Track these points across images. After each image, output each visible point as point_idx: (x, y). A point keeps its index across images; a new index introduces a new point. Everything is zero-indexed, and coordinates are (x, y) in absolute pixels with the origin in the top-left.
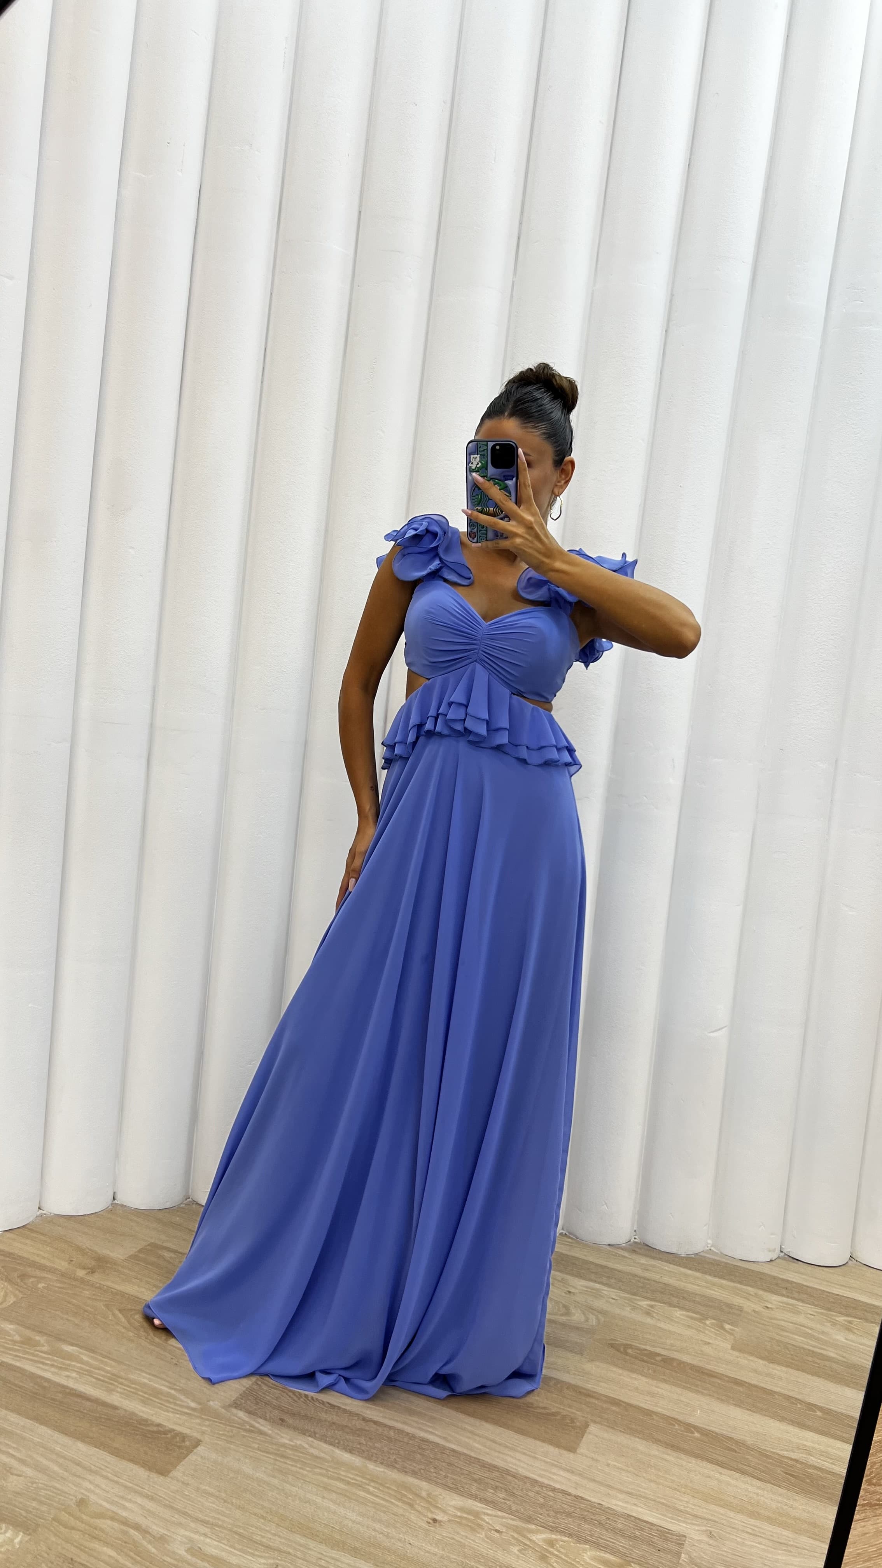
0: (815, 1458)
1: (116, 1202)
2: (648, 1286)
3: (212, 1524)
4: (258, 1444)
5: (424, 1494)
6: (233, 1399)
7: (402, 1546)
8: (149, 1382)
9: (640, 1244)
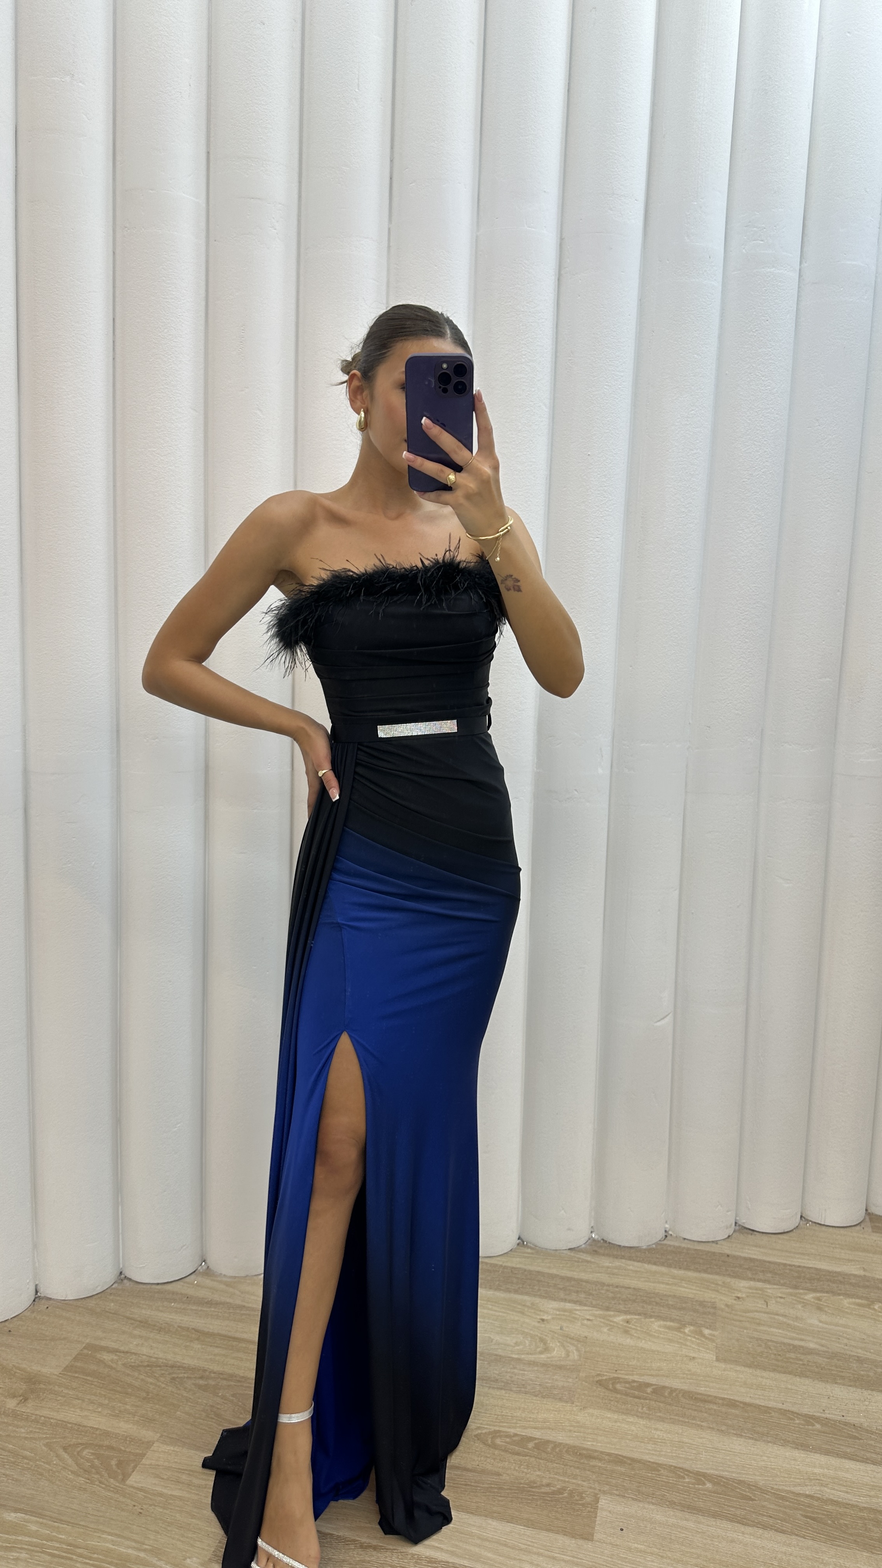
9: (599, 1241)
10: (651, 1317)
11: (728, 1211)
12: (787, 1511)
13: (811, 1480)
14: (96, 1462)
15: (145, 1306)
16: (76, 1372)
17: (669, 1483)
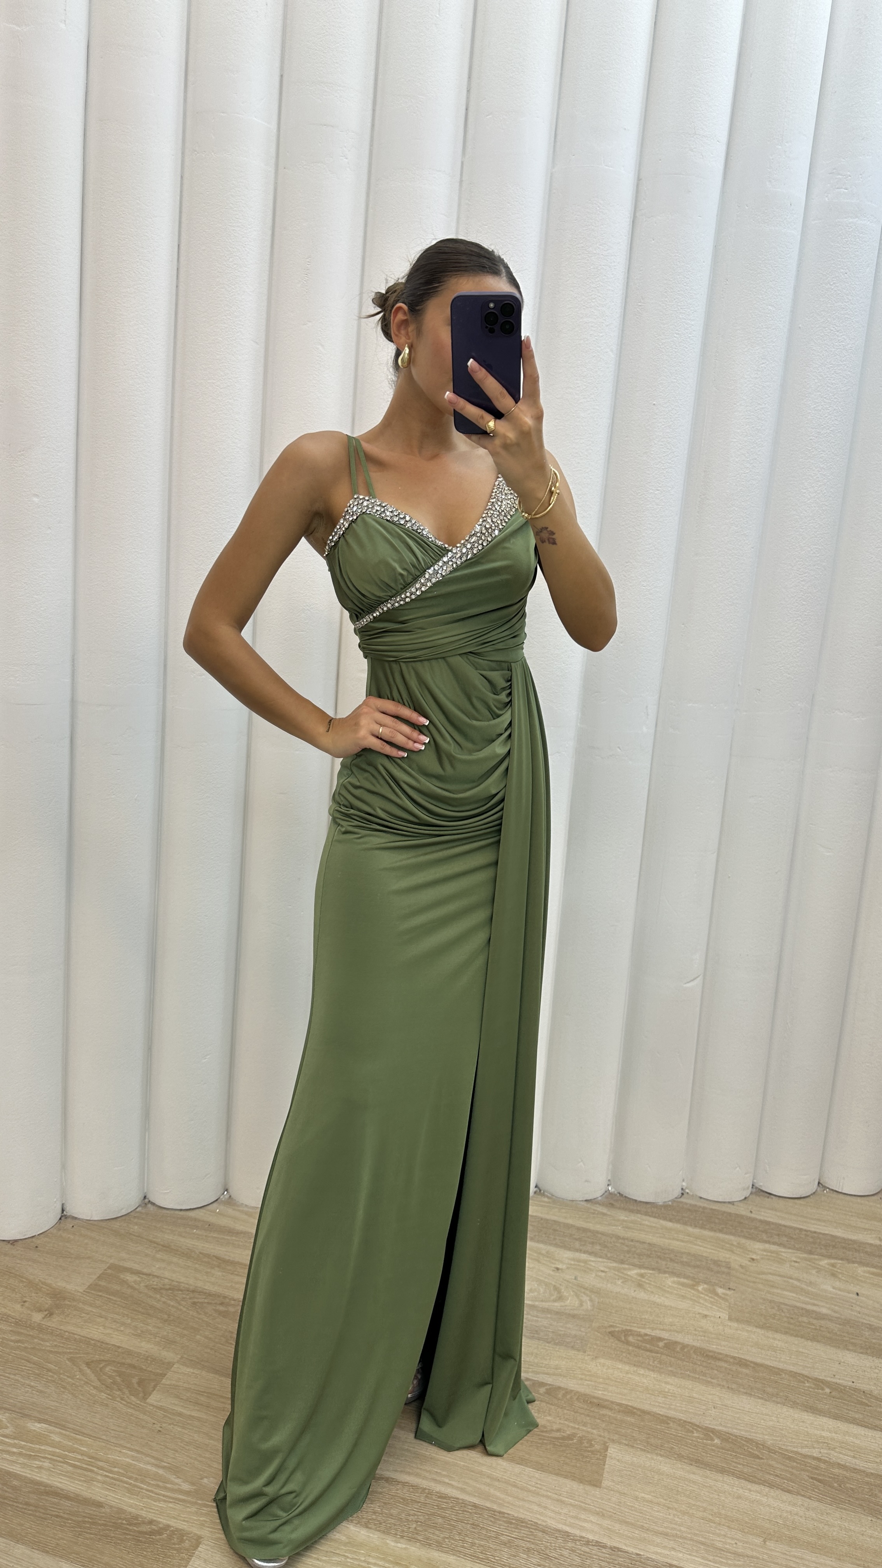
1: (66, 1213)
9: (615, 1195)
10: (665, 1272)
11: (746, 1174)
12: (794, 1471)
13: (818, 1442)
14: (118, 1379)
15: (168, 1231)
16: (100, 1291)
17: (677, 1436)
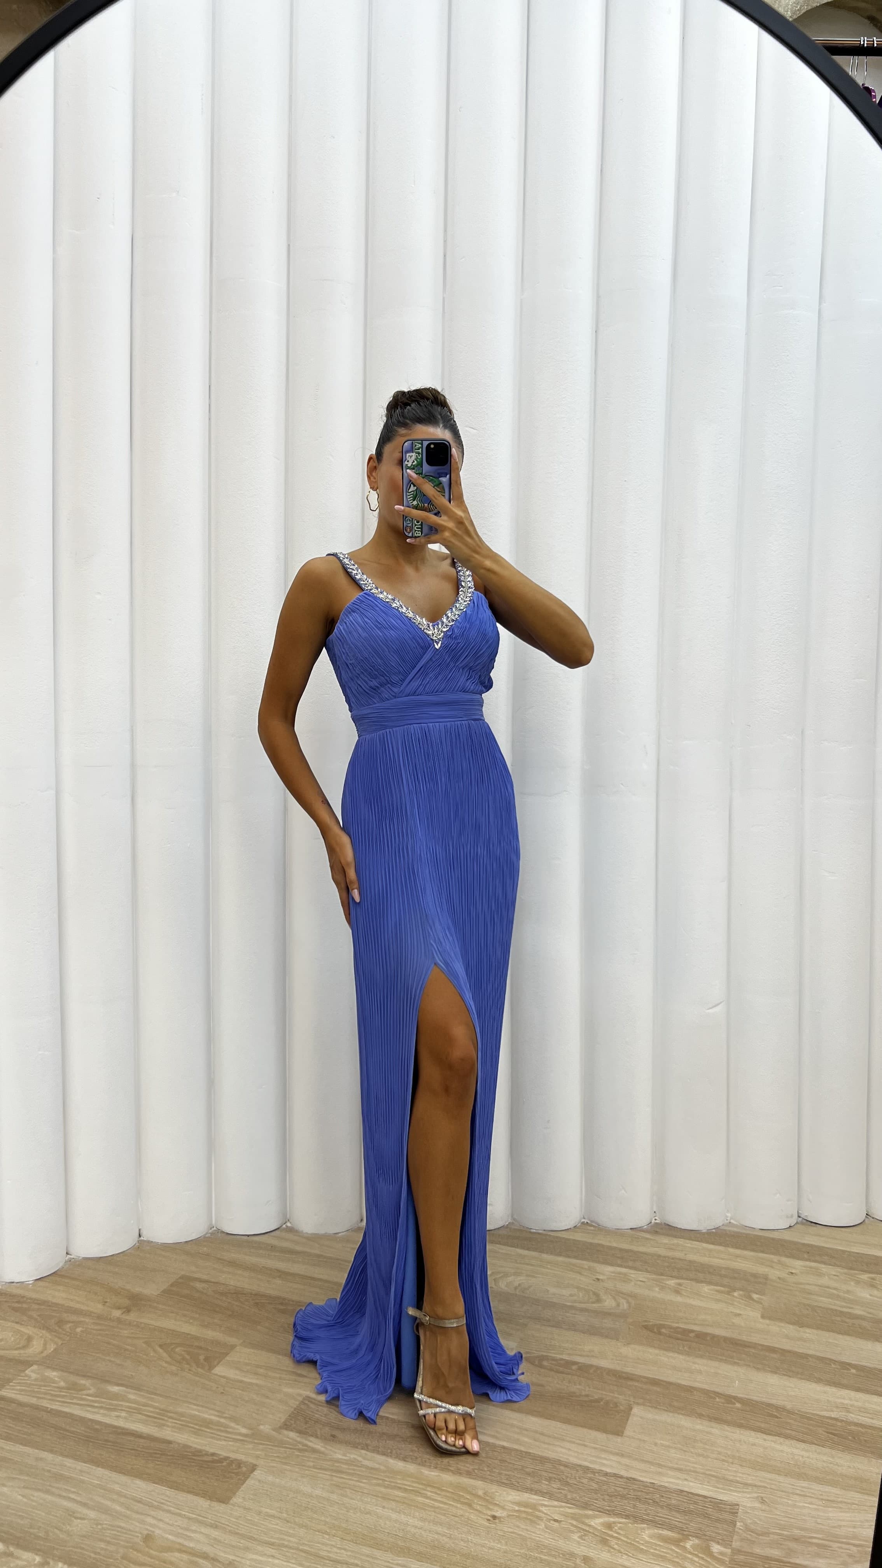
0: (855, 1415)
1: (142, 1238)
2: (673, 1265)
3: (279, 1545)
4: (313, 1462)
5: (480, 1493)
6: (283, 1421)
7: (466, 1545)
8: (197, 1413)
9: (660, 1224)
11: (788, 1200)
12: (811, 1427)
14: (188, 1357)
15: (234, 1251)
16: (172, 1294)
17: (700, 1401)
